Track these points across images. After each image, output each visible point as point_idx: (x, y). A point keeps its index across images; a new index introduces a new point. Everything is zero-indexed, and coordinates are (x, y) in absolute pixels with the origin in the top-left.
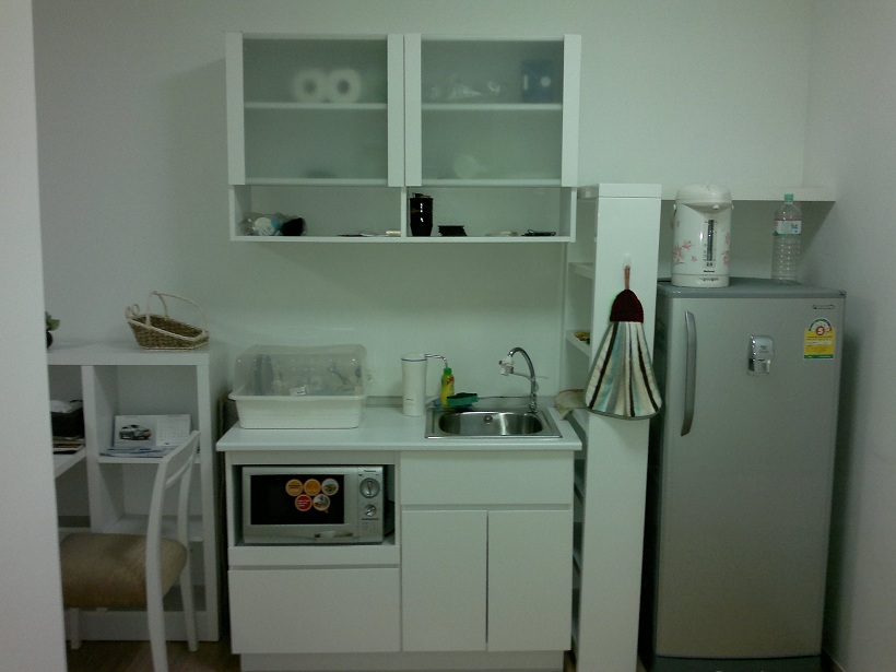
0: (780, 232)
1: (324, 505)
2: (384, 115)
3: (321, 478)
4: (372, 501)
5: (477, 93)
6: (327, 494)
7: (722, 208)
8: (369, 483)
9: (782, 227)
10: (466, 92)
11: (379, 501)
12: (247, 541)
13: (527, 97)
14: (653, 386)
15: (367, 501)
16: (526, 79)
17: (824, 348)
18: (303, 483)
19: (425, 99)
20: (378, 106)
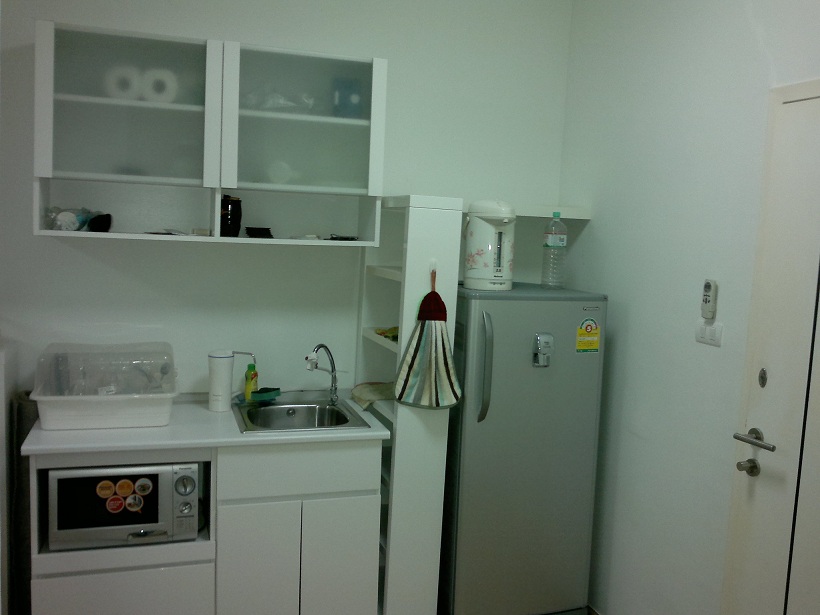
0: (550, 244)
1: (137, 505)
2: (201, 117)
3: (134, 478)
4: (188, 499)
5: (291, 104)
6: (140, 494)
7: (510, 222)
8: (184, 481)
9: (552, 240)
10: (282, 101)
11: (194, 498)
12: (52, 547)
13: (339, 111)
14: (453, 379)
15: (182, 499)
16: (337, 94)
17: (591, 343)
18: (115, 485)
19: (242, 106)
20: (196, 108)
